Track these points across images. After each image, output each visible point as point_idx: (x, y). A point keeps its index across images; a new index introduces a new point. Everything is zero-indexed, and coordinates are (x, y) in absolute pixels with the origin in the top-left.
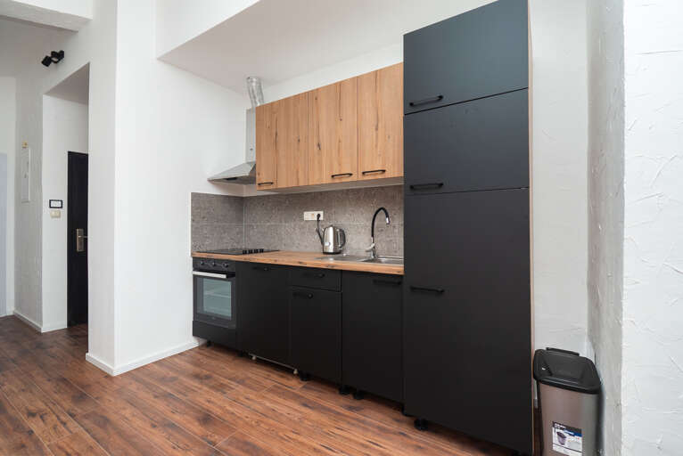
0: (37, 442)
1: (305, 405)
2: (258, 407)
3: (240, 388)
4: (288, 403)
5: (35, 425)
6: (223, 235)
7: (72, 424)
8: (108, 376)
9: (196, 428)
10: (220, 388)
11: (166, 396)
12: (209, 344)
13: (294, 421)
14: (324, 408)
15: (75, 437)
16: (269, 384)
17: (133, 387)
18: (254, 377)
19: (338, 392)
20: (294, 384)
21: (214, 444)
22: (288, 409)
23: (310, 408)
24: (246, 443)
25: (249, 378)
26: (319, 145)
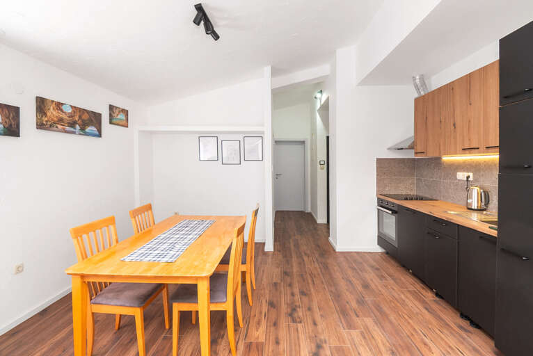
0: (304, 264)
1: (427, 309)
2: (396, 296)
3: (392, 282)
4: (417, 303)
5: (306, 258)
6: (399, 185)
7: (316, 263)
8: (334, 251)
9: (360, 288)
10: (382, 277)
11: (354, 269)
12: (387, 253)
13: (413, 313)
14: (439, 317)
15: (316, 268)
16: (411, 288)
17: (342, 259)
18: (404, 281)
19: (459, 315)
20: (429, 296)
21: (363, 297)
22: (413, 305)
23: (429, 312)
24: (379, 306)
25: (400, 279)
26: (454, 125)
